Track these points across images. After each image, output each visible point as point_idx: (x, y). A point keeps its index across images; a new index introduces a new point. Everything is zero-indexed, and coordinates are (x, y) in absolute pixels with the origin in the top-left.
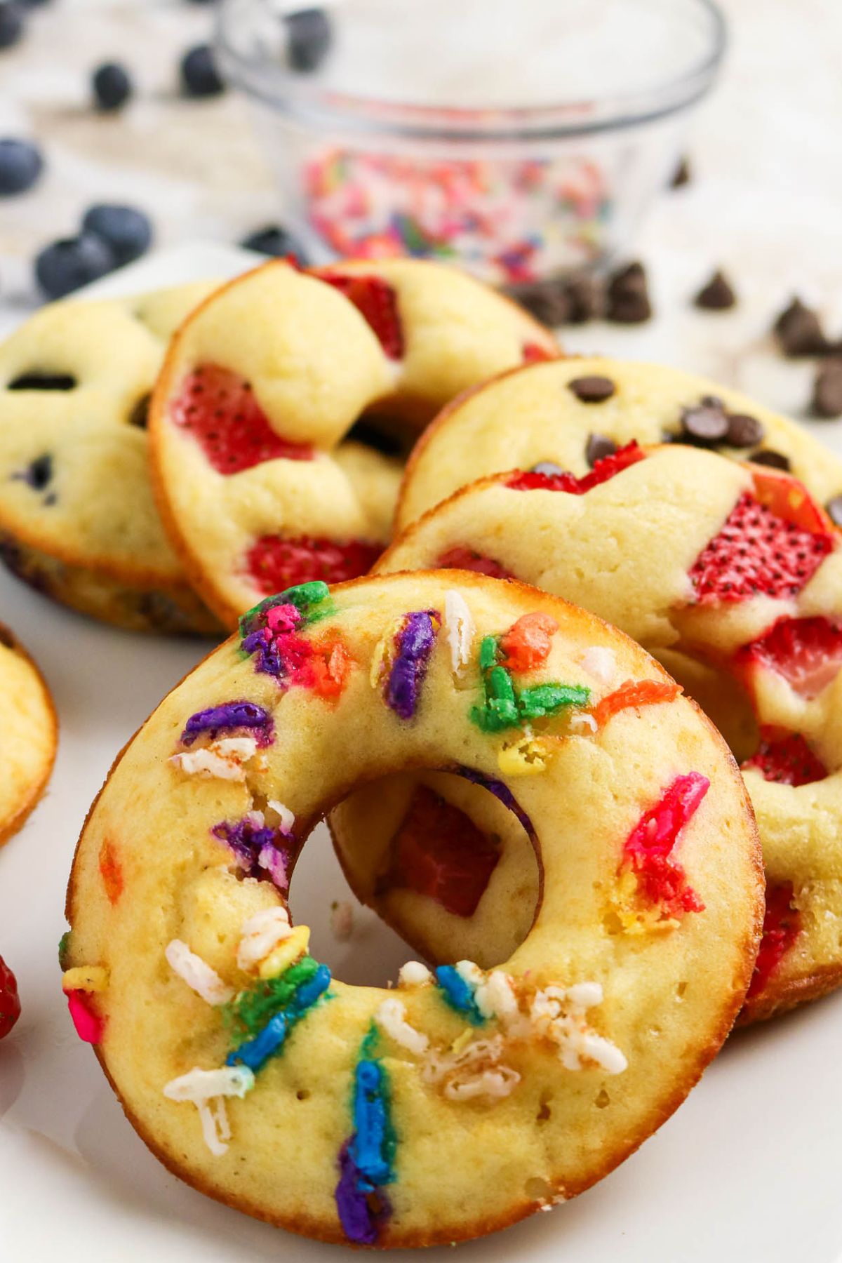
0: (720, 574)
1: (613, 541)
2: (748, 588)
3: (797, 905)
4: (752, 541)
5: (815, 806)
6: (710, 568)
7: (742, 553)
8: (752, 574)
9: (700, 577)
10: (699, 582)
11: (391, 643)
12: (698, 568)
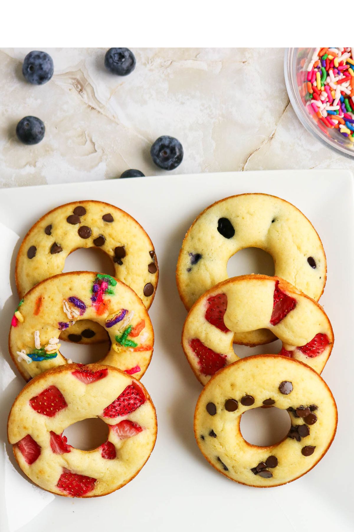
0: (111, 411)
6: (110, 408)
7: (120, 405)
9: (106, 412)
12: (107, 409)
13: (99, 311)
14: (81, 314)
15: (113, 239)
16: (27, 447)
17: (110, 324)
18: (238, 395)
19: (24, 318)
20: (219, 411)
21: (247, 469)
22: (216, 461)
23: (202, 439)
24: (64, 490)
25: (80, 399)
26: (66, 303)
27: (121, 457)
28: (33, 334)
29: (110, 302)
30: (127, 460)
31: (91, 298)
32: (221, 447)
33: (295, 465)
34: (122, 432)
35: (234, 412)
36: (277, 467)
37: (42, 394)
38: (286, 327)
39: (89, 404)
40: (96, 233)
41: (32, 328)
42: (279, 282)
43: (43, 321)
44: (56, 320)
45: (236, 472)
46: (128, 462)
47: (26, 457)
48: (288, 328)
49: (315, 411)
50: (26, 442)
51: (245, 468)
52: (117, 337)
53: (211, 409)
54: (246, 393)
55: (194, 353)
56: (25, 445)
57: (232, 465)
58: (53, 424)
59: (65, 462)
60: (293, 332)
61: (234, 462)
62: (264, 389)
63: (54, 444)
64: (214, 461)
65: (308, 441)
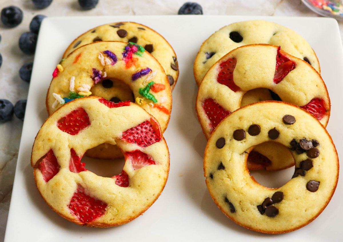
0: (129, 136)
1: (109, 120)
2: (134, 141)
3: (106, 209)
4: (142, 132)
5: (120, 192)
6: (128, 134)
7: (137, 133)
8: (136, 138)
9: (125, 134)
10: (124, 135)
11: (141, 69)
12: (126, 132)
13: (128, 66)
14: (113, 64)
15: (145, 39)
16: (47, 165)
17: (136, 76)
18: (245, 125)
19: (64, 69)
20: (228, 141)
21: (254, 205)
22: (224, 203)
23: (211, 178)
24: (75, 214)
25: (103, 115)
26: (101, 54)
27: (134, 184)
28: (69, 80)
29: (138, 60)
30: (139, 186)
31: (122, 54)
32: (229, 179)
33: (301, 199)
34: (136, 163)
35: (241, 141)
36: (283, 201)
37: (70, 115)
38: (287, 81)
39: (111, 120)
40: (131, 35)
41: (70, 74)
42: (281, 48)
43: (79, 66)
44: (91, 66)
45: (243, 209)
46: (139, 188)
47: (44, 176)
48: (289, 81)
49: (317, 146)
50: (47, 160)
51: (251, 203)
52: (141, 89)
53: (221, 143)
54: (252, 122)
55: (206, 115)
56: (46, 162)
57: (239, 200)
58: (75, 139)
59: (80, 178)
60: (294, 84)
61: (241, 195)
62: (270, 119)
63: (73, 166)
64: (221, 203)
65: (312, 174)
